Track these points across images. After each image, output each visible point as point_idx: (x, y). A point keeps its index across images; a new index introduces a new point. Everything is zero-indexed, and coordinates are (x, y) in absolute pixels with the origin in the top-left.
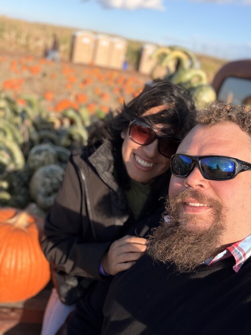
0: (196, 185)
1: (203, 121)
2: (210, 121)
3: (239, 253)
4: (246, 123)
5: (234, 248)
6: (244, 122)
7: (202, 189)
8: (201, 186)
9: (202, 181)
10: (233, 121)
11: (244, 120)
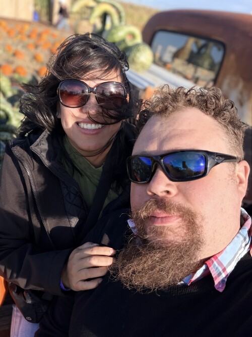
0: (162, 192)
1: (158, 109)
2: (166, 108)
3: (217, 268)
4: (209, 105)
5: (213, 262)
6: (206, 105)
7: (168, 196)
8: (168, 192)
9: (168, 185)
10: (194, 105)
11: (206, 101)
